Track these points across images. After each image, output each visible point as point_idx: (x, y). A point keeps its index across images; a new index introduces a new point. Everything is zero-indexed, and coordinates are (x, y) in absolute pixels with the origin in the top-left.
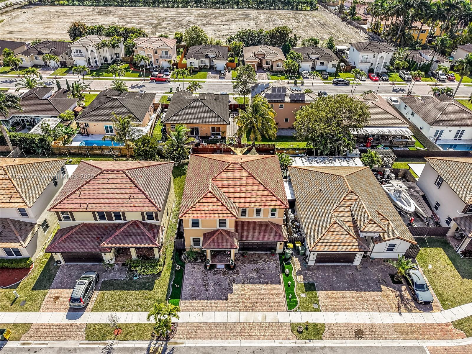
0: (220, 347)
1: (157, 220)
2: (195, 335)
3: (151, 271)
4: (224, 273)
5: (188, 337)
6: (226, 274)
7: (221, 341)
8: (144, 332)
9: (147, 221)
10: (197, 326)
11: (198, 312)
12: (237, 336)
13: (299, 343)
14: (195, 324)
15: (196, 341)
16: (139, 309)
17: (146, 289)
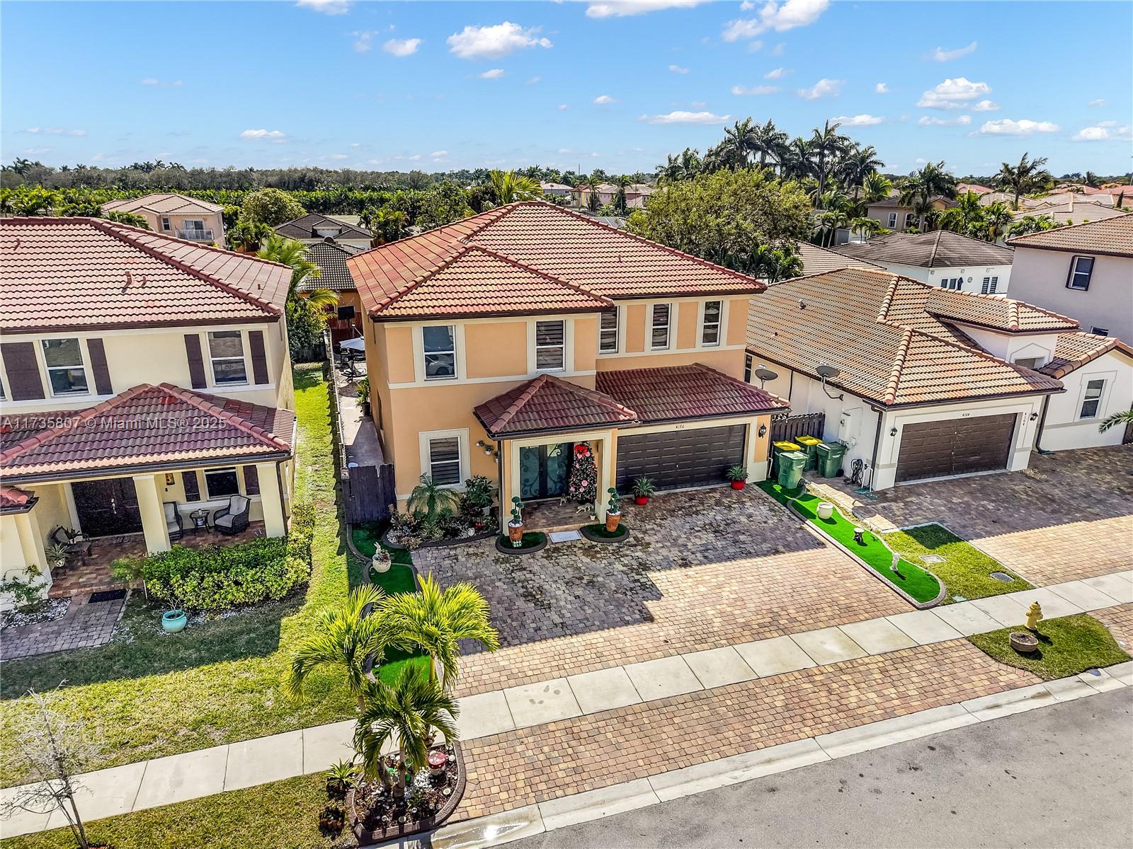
0: (734, 787)
1: (261, 377)
2: (575, 771)
3: (252, 583)
4: (588, 551)
5: (542, 786)
6: (597, 552)
7: (722, 764)
8: (265, 828)
9: (213, 388)
10: (568, 731)
11: (545, 684)
12: (788, 727)
13: (1064, 690)
14: (552, 727)
15: (598, 795)
16: (216, 735)
17: (235, 657)
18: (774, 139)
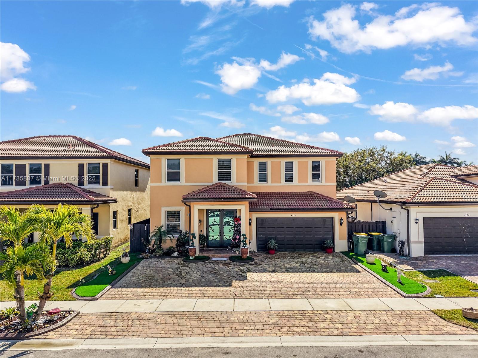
1: (105, 183)
2: (123, 330)
4: (226, 264)
9: (86, 186)
10: (139, 316)
11: (150, 300)
14: (132, 314)
18: (420, 159)
